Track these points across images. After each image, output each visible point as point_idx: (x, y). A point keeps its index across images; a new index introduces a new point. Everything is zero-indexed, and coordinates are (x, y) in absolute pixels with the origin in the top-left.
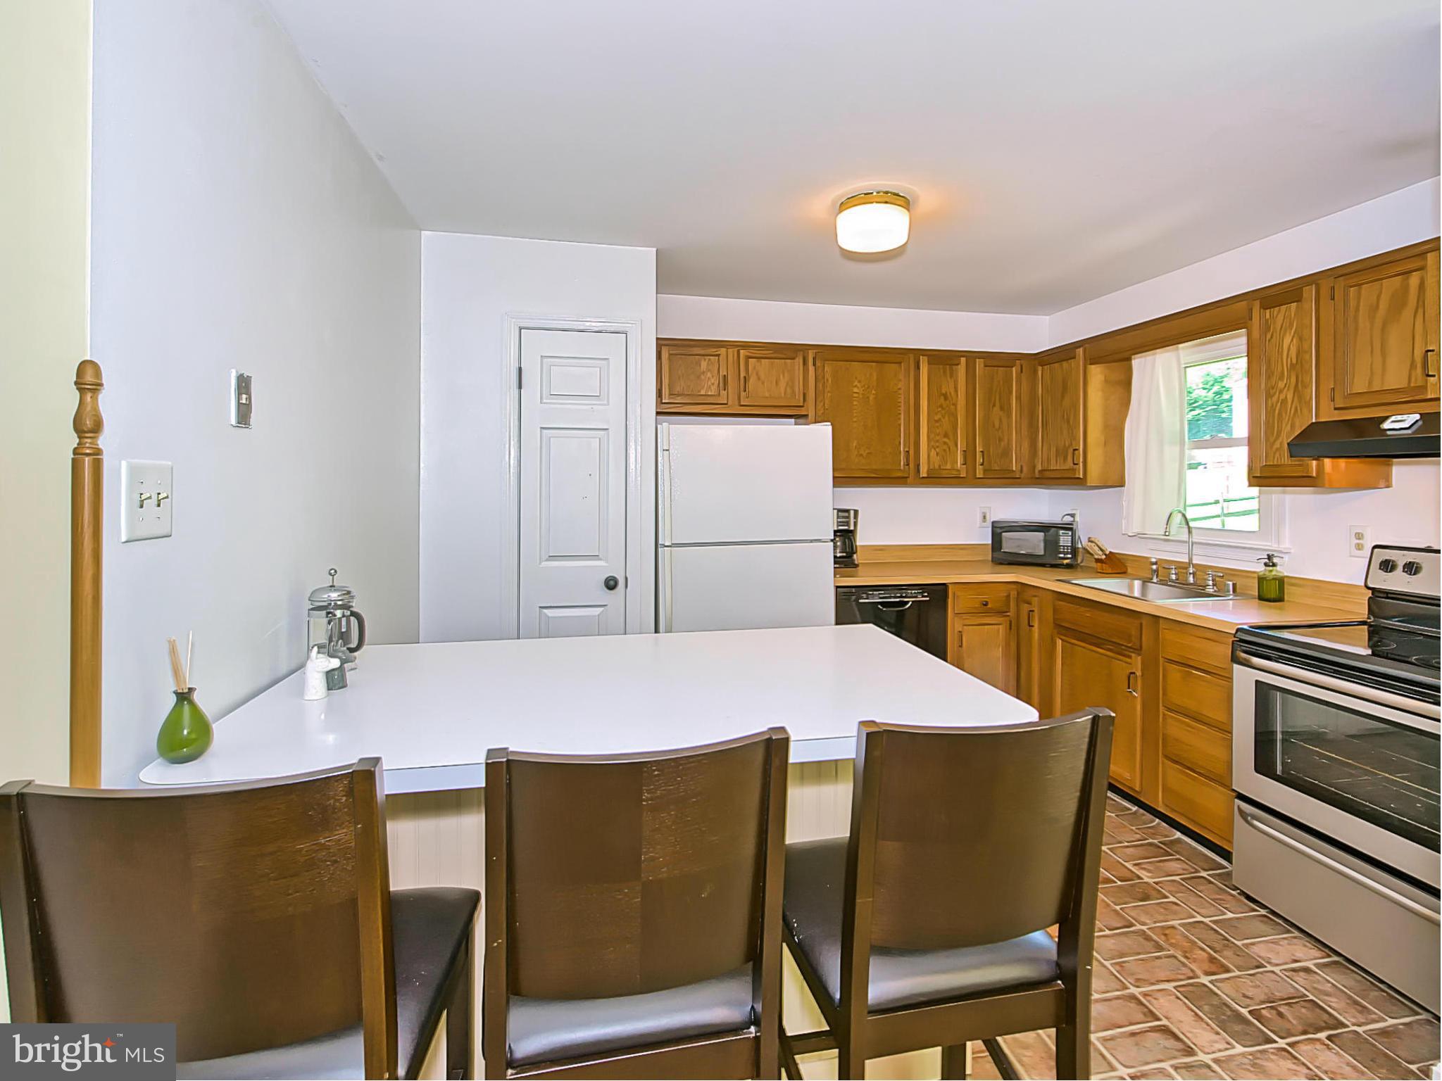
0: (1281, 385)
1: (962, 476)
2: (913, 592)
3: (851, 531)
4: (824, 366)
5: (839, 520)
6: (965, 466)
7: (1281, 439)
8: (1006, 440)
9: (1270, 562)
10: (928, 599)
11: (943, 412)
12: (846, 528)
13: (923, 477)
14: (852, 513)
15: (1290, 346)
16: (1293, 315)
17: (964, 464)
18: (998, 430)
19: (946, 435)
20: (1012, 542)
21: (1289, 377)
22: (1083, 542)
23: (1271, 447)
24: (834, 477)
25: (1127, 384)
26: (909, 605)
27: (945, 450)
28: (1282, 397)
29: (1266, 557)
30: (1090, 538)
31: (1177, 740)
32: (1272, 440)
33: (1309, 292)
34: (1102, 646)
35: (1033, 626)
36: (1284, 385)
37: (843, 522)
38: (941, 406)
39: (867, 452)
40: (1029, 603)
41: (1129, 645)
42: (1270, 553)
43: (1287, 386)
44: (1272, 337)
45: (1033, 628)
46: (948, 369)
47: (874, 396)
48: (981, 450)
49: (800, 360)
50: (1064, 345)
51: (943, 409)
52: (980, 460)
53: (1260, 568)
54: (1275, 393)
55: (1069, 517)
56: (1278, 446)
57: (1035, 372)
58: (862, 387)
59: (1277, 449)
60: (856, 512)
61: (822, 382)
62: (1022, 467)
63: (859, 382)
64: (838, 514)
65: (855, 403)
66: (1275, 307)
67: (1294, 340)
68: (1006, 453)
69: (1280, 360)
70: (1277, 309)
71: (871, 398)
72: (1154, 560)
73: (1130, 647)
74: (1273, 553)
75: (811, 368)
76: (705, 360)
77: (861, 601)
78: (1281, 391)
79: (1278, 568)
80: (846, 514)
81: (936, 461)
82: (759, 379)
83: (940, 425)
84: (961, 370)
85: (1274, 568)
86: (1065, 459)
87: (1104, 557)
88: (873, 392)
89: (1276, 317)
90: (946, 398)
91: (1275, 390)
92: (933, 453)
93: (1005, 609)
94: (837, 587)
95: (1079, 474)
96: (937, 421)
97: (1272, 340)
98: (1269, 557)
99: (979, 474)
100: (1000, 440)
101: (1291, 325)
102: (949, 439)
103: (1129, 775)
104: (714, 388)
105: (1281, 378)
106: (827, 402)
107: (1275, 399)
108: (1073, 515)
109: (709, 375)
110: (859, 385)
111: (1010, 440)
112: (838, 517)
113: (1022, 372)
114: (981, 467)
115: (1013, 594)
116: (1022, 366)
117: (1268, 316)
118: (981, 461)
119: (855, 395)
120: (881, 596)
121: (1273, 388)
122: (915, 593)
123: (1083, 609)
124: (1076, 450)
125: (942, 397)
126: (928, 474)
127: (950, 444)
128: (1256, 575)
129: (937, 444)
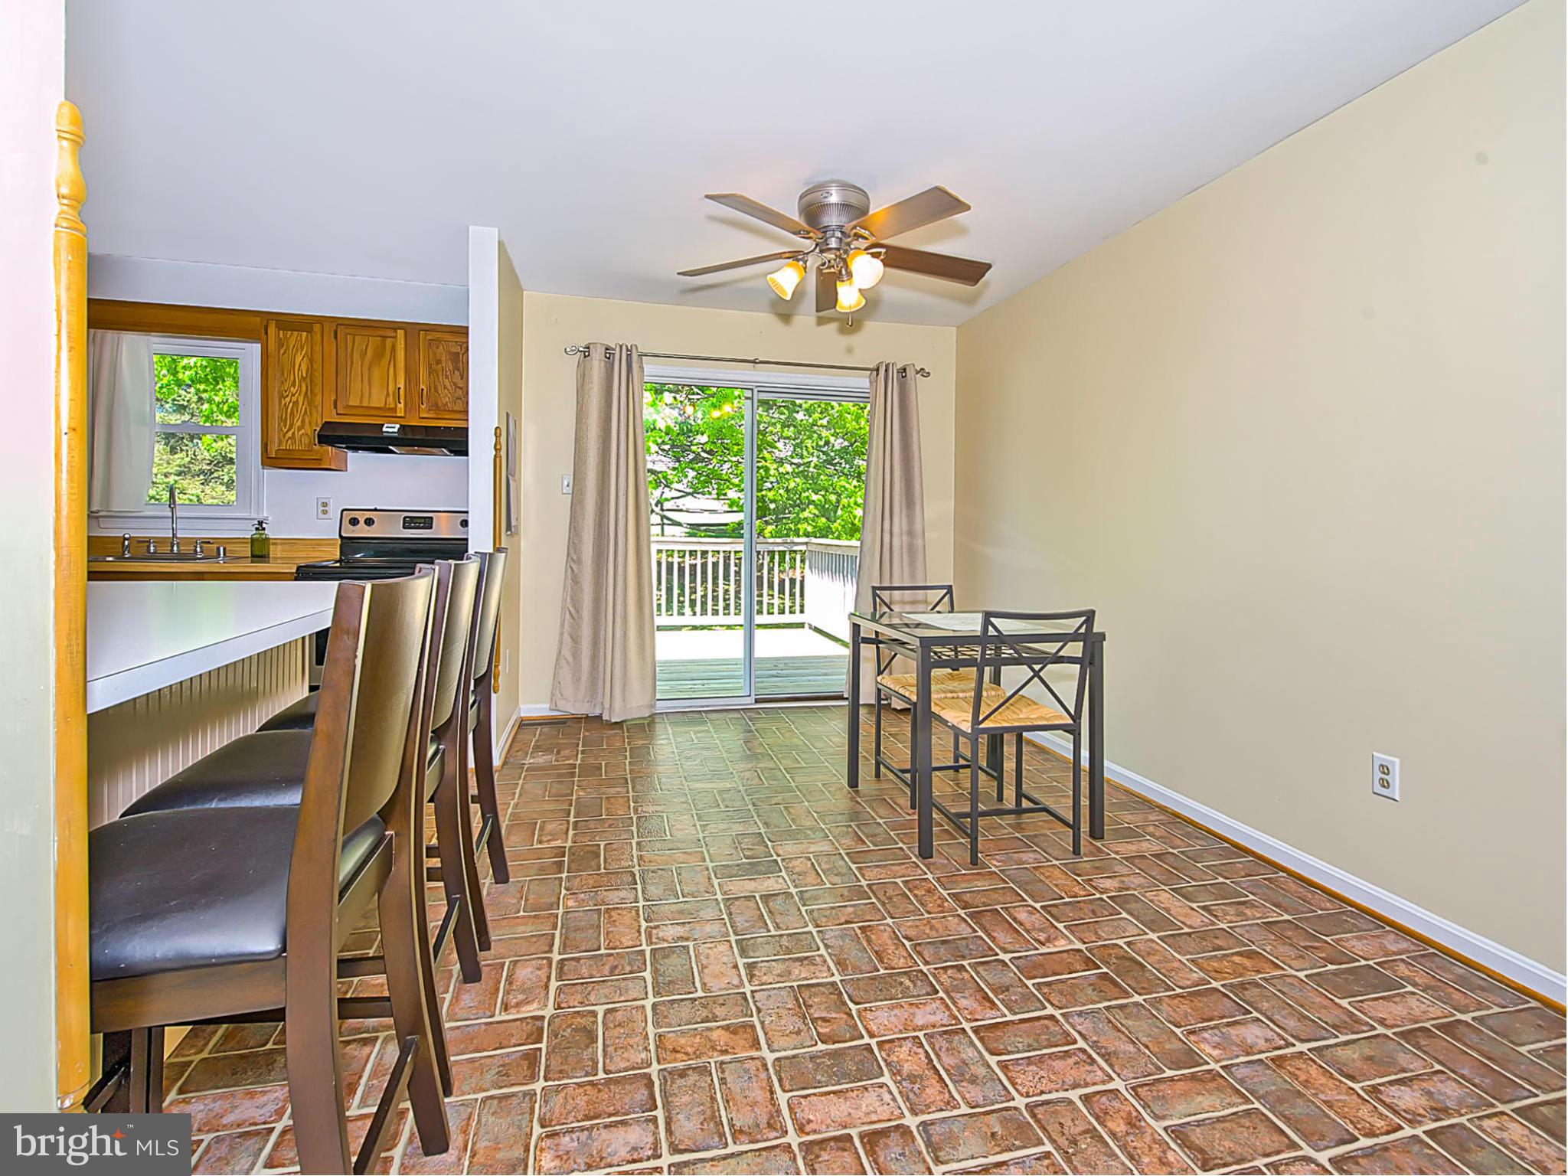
7: (292, 430)
21: (300, 386)
23: (284, 437)
59: (289, 438)
78: (293, 395)
107: (288, 399)
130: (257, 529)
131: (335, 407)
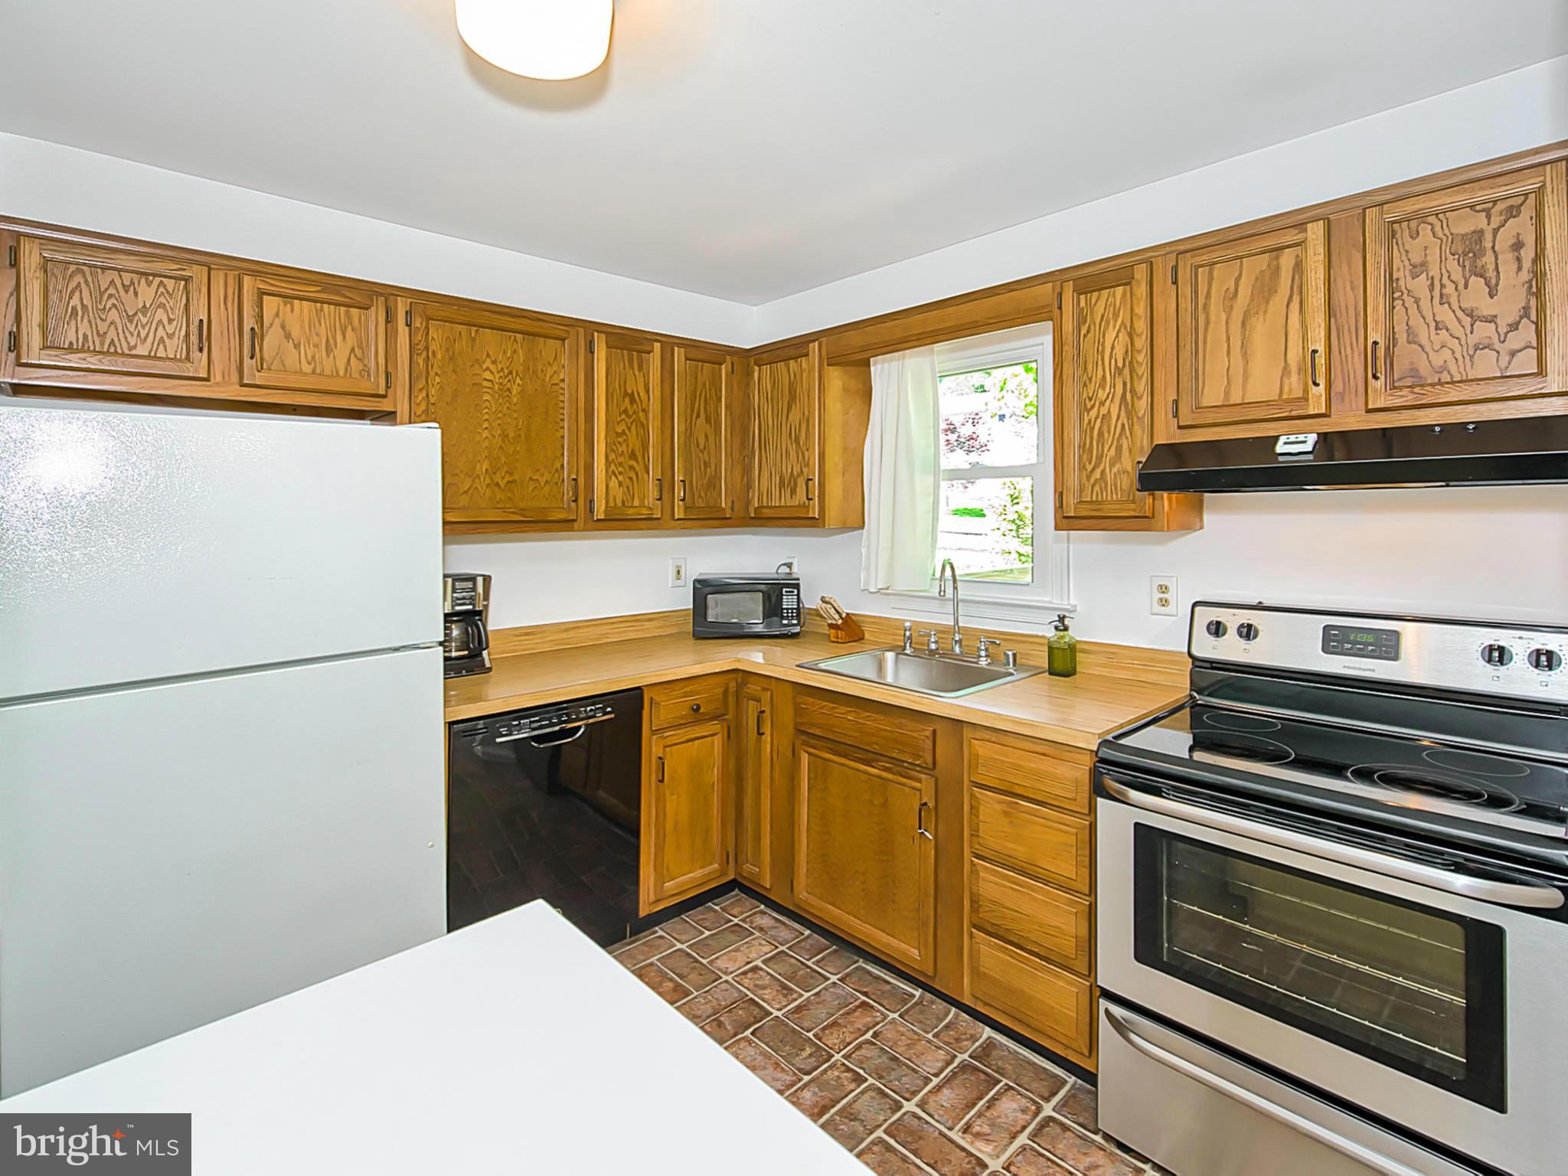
0: (1102, 395)
1: (655, 516)
2: (588, 709)
3: (480, 613)
4: (427, 328)
5: (455, 595)
6: (659, 502)
8: (713, 467)
9: (1062, 624)
10: (613, 716)
11: (629, 421)
12: (470, 607)
13: (598, 520)
14: (480, 580)
15: (1113, 344)
16: (1118, 304)
17: (658, 500)
18: (702, 452)
19: (633, 456)
20: (718, 609)
22: (810, 601)
23: (1088, 478)
24: (445, 523)
25: (867, 394)
26: (582, 730)
27: (631, 479)
28: (1104, 410)
29: (1057, 619)
30: (823, 597)
31: (994, 903)
32: (1090, 468)
33: (1141, 273)
34: (874, 764)
35: (763, 734)
36: (1106, 395)
37: (464, 598)
38: (625, 411)
39: (506, 480)
40: (759, 701)
41: (917, 762)
42: (1062, 613)
43: (1111, 396)
44: (1088, 331)
45: (764, 737)
46: (635, 357)
47: (519, 389)
48: (681, 478)
49: (377, 313)
50: (792, 338)
51: (630, 417)
52: (679, 493)
53: (1050, 633)
54: (1093, 407)
55: (785, 567)
56: (1098, 476)
57: (749, 374)
58: (498, 372)
60: (487, 579)
61: (424, 355)
62: (733, 502)
63: (494, 362)
64: (453, 585)
65: (487, 397)
66: (1094, 291)
67: (1120, 335)
68: (713, 484)
69: (1100, 362)
70: (1095, 294)
71: (514, 392)
72: (907, 624)
73: (917, 765)
74: (1064, 613)
75: (403, 331)
76: (149, 284)
77: (498, 740)
78: (1102, 404)
79: (1070, 632)
80: (470, 585)
81: (618, 493)
82: (288, 336)
83: (624, 440)
84: (655, 360)
85: (1066, 633)
86: (793, 492)
87: (840, 622)
88: (518, 381)
89: (1095, 304)
90: (632, 401)
91: (1093, 402)
92: (614, 483)
93: (721, 711)
94: (451, 724)
95: (814, 513)
96: (618, 435)
97: (1089, 335)
98: (1062, 619)
99: (679, 513)
100: (707, 465)
101: (1116, 315)
102: (637, 461)
103: (916, 952)
104: (174, 347)
105: (1102, 386)
106: (433, 391)
107: (1093, 413)
108: (789, 565)
109: (160, 314)
110: (492, 367)
111: (718, 466)
112: (454, 591)
113: (733, 372)
114: (681, 503)
115: (733, 686)
116: (732, 364)
117: (1083, 304)
118: (682, 494)
119: (486, 384)
120: (534, 725)
121: (1090, 399)
122: (591, 710)
123: (843, 709)
124: (811, 480)
125: (627, 400)
126: (606, 515)
127: (637, 469)
128: (1046, 641)
129: (621, 469)
130: (1056, 628)
131: (1176, 415)
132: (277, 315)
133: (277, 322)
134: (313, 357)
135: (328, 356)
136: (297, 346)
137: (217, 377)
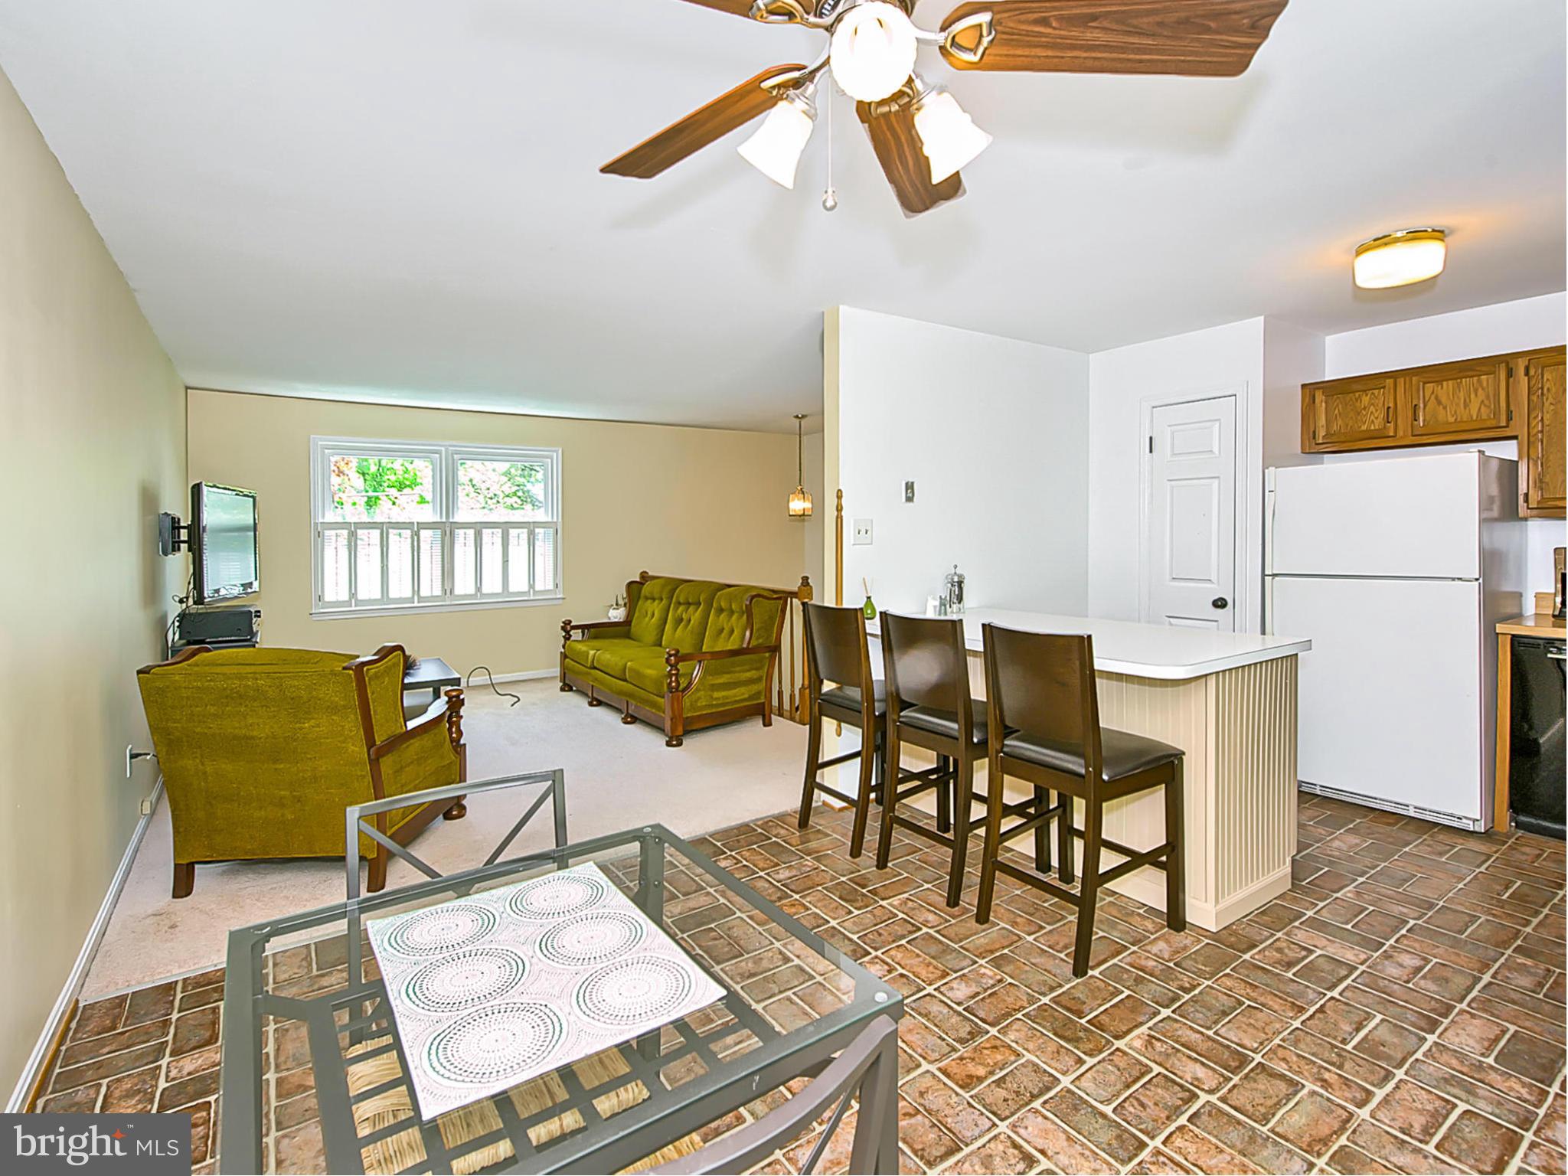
76: (1367, 395)
132: (1433, 393)
133: (1433, 397)
134: (1455, 412)
135: (1465, 408)
136: (1445, 408)
137: (1400, 433)
